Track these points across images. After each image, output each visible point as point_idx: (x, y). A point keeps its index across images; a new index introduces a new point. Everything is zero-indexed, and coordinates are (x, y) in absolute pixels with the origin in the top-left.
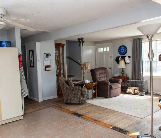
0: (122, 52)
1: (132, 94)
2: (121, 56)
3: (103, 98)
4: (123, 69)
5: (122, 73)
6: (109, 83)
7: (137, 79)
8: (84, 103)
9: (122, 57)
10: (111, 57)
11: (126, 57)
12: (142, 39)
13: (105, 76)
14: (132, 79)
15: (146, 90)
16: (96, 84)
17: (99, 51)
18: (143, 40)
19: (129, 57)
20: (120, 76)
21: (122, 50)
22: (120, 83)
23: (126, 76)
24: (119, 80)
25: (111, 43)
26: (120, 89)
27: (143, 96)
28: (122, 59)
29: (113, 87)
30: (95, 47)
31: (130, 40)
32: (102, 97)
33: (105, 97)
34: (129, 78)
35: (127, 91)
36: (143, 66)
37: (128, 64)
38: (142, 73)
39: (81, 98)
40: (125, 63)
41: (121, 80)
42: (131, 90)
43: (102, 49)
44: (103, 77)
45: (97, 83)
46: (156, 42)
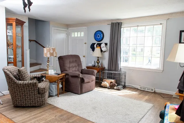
0: (98, 38)
1: (108, 88)
2: (97, 42)
3: (73, 94)
4: (98, 57)
5: (97, 62)
6: (81, 76)
7: (114, 70)
8: (42, 105)
9: (98, 44)
10: (86, 43)
11: (102, 44)
12: (121, 23)
13: (77, 65)
14: (108, 70)
15: (123, 84)
16: (64, 76)
17: (72, 36)
18: (122, 25)
19: (106, 44)
20: (94, 66)
21: (99, 36)
22: (94, 75)
23: (102, 66)
24: (94, 71)
25: (86, 27)
26: (94, 82)
27: (120, 90)
28: (98, 46)
29: (86, 80)
30: (67, 31)
31: (108, 24)
32: (71, 92)
33: (75, 93)
34: (104, 68)
35: (102, 85)
36: (121, 55)
37: (105, 52)
38: (119, 63)
39: (37, 98)
40: (101, 51)
41: (96, 72)
42: (107, 83)
43: (76, 33)
44: (74, 67)
45: (65, 74)
46: (137, 27)
